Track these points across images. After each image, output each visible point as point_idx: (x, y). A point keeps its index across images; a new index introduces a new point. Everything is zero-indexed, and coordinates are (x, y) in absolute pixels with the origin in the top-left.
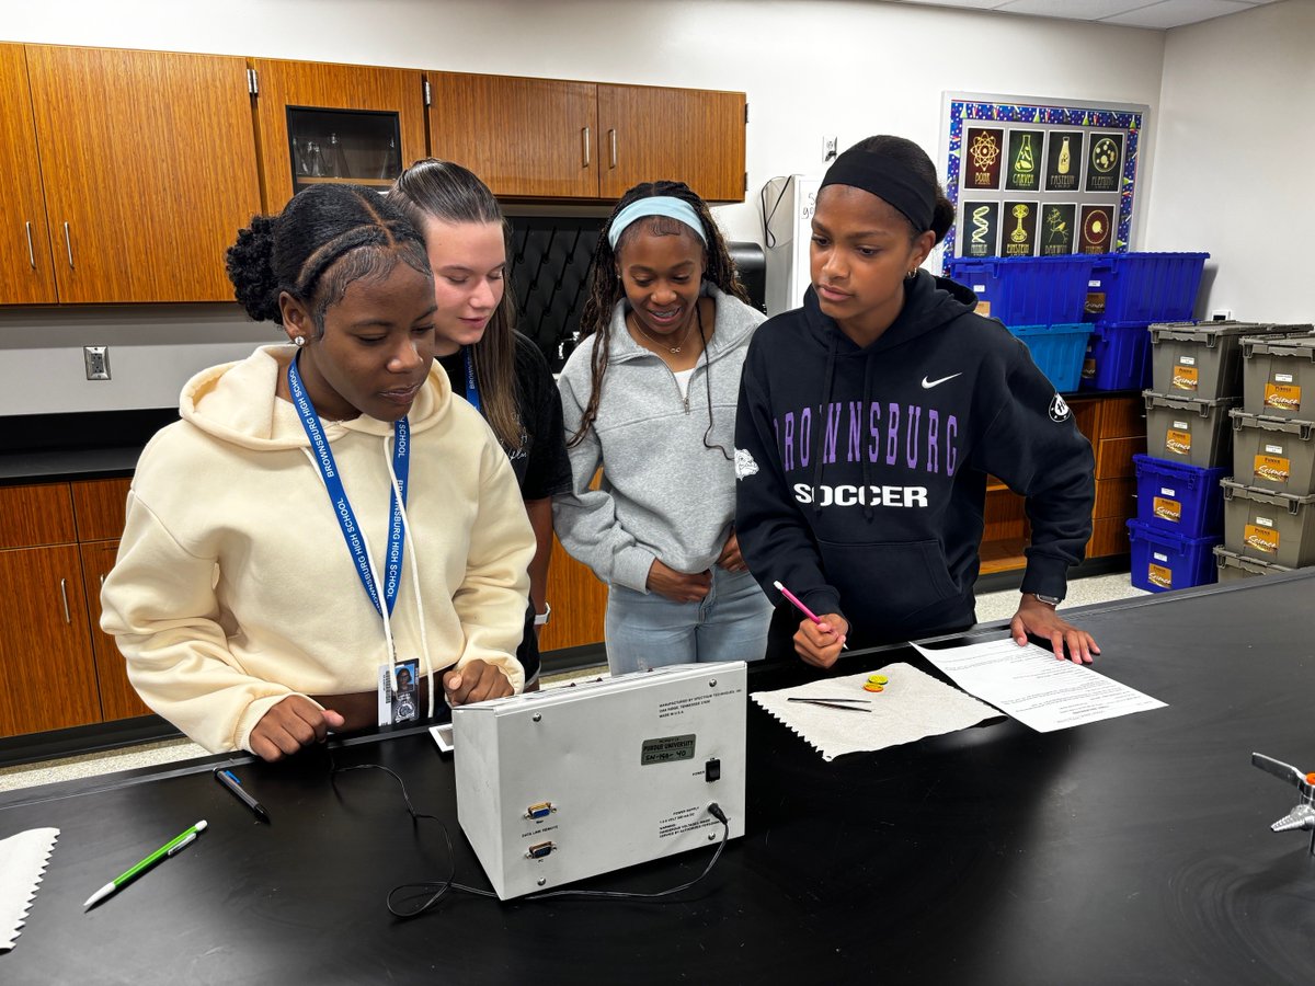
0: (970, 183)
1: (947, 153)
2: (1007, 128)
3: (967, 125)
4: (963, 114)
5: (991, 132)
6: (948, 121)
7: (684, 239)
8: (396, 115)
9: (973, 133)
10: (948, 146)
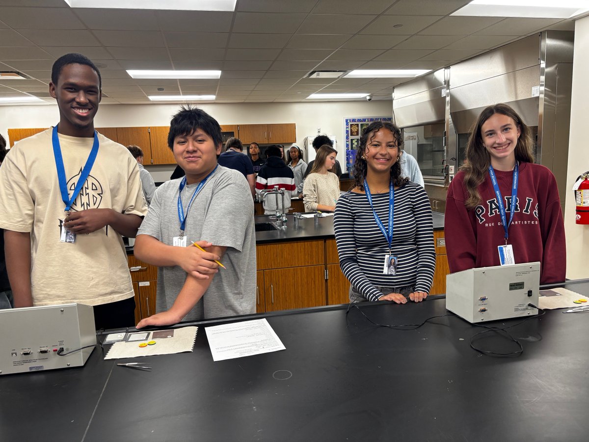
0: (352, 135)
1: (345, 129)
2: (360, 123)
3: (350, 124)
4: (349, 121)
5: (356, 124)
6: (345, 123)
7: (296, 150)
8: (233, 132)
9: (351, 125)
10: (345, 128)
